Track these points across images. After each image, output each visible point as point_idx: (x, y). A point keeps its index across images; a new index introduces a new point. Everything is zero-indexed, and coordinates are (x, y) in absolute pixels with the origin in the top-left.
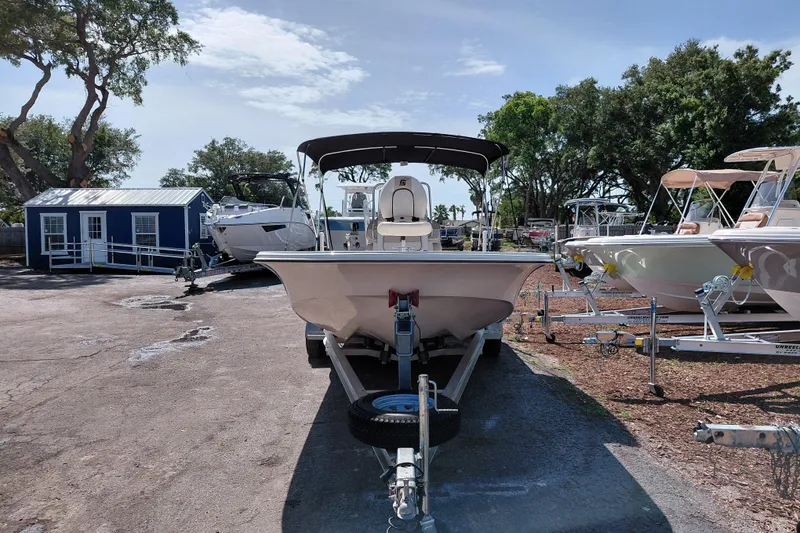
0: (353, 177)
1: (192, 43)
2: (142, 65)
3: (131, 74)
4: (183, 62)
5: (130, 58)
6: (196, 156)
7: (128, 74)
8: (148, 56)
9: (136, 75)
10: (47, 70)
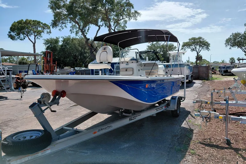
0: (196, 50)
1: (138, 13)
2: (126, 22)
3: (123, 25)
4: (136, 20)
5: (122, 21)
6: (147, 47)
7: (122, 25)
8: (127, 19)
9: (124, 25)
10: (99, 27)
